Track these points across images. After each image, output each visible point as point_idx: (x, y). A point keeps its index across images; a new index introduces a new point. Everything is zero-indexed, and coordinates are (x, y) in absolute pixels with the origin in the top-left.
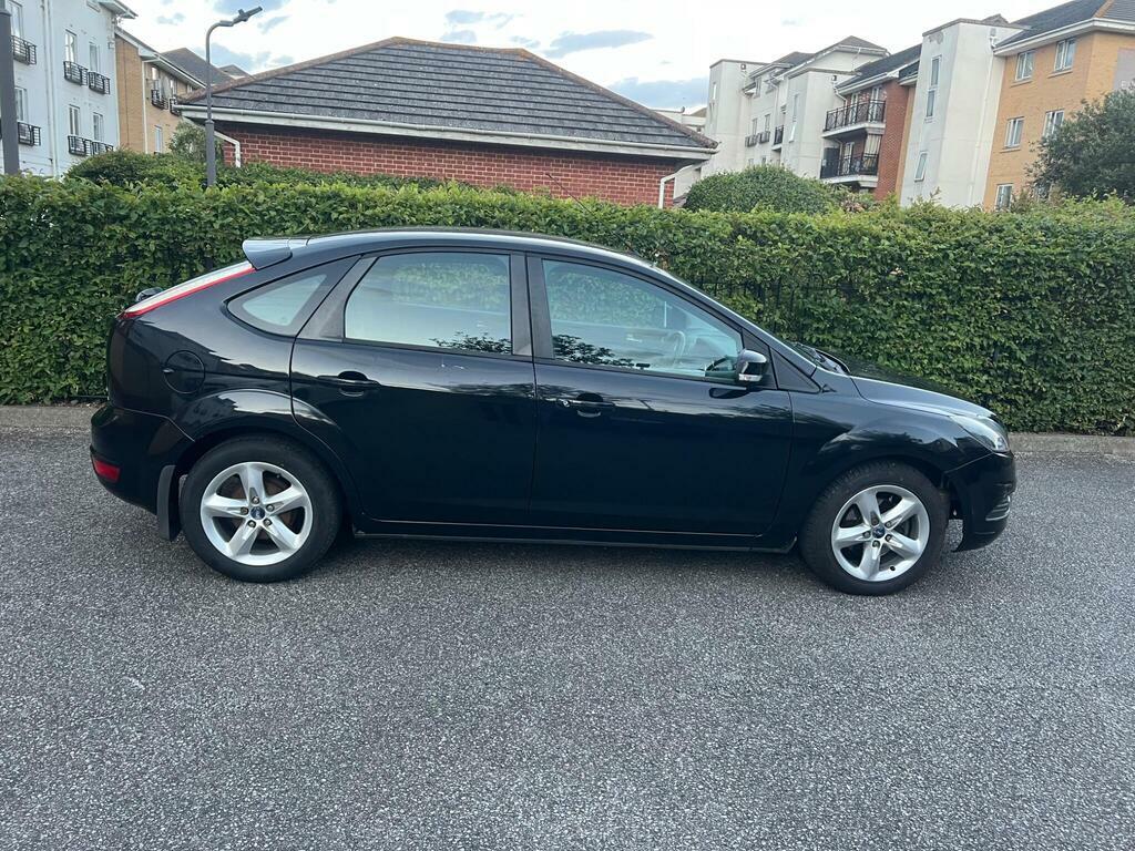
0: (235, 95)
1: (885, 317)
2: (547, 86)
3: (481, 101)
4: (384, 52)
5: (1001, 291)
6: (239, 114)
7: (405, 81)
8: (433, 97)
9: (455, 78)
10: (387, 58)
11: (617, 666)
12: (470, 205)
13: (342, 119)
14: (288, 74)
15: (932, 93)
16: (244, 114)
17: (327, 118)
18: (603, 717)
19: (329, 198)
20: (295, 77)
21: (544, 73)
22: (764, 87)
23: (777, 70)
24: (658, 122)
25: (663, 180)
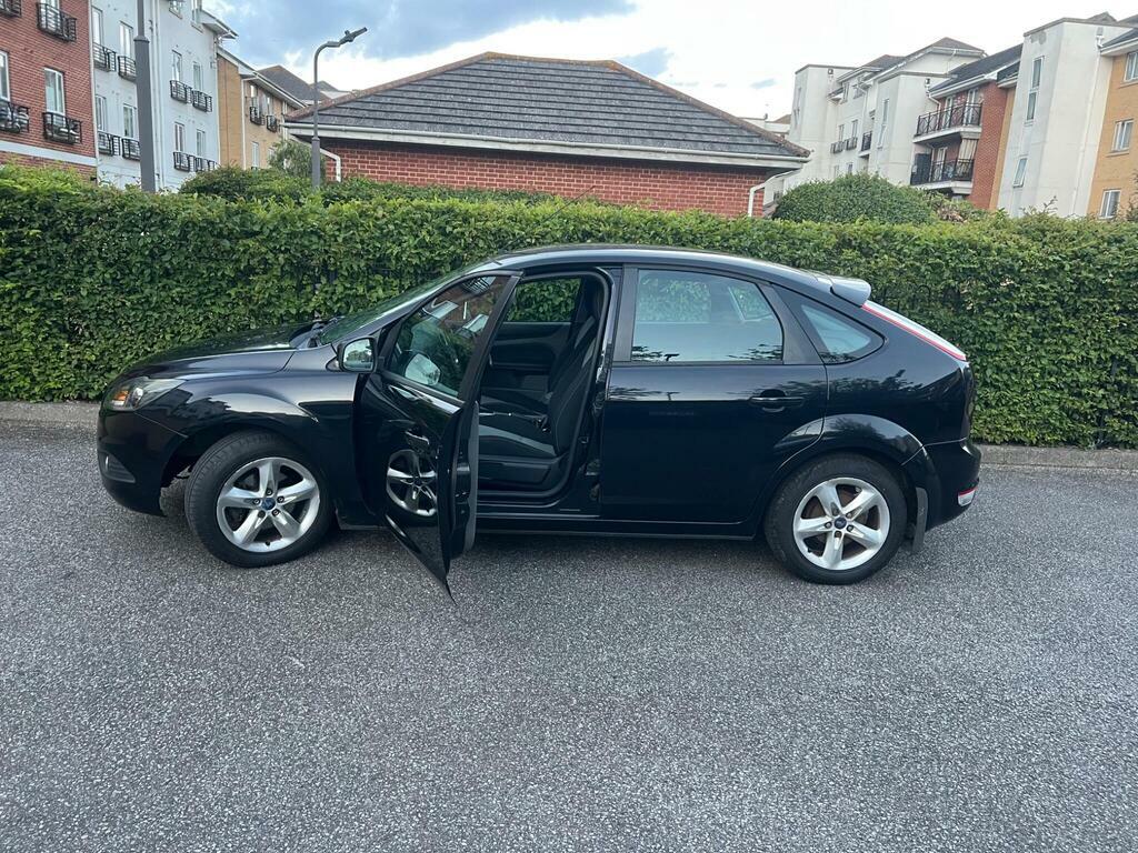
0: (337, 112)
1: (994, 329)
2: (637, 98)
3: (573, 114)
4: (477, 67)
5: (1120, 303)
6: (340, 130)
7: (498, 95)
8: (524, 110)
9: (546, 91)
10: (480, 73)
11: (739, 667)
12: (577, 219)
13: (438, 134)
14: (387, 90)
15: (1033, 96)
16: (346, 131)
17: (424, 132)
18: (729, 714)
19: (443, 213)
20: (393, 93)
21: (633, 84)
22: (852, 92)
23: (866, 75)
24: (749, 131)
25: (753, 190)
